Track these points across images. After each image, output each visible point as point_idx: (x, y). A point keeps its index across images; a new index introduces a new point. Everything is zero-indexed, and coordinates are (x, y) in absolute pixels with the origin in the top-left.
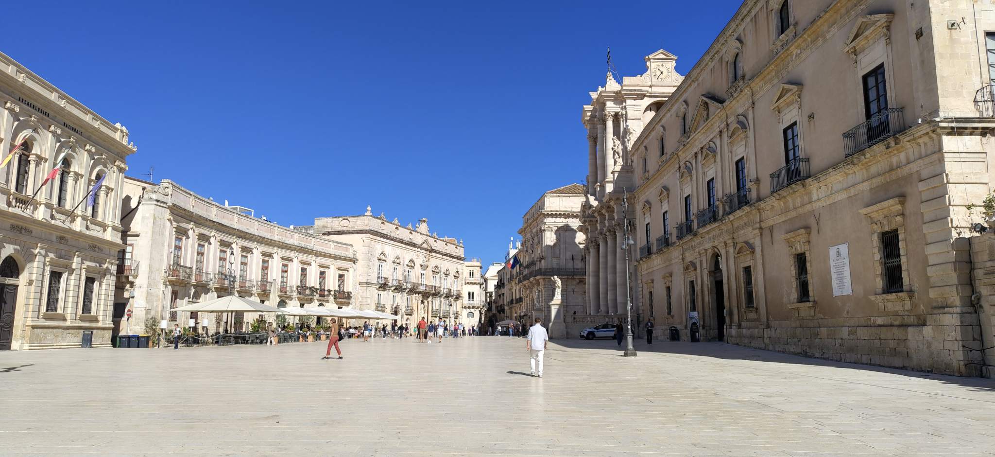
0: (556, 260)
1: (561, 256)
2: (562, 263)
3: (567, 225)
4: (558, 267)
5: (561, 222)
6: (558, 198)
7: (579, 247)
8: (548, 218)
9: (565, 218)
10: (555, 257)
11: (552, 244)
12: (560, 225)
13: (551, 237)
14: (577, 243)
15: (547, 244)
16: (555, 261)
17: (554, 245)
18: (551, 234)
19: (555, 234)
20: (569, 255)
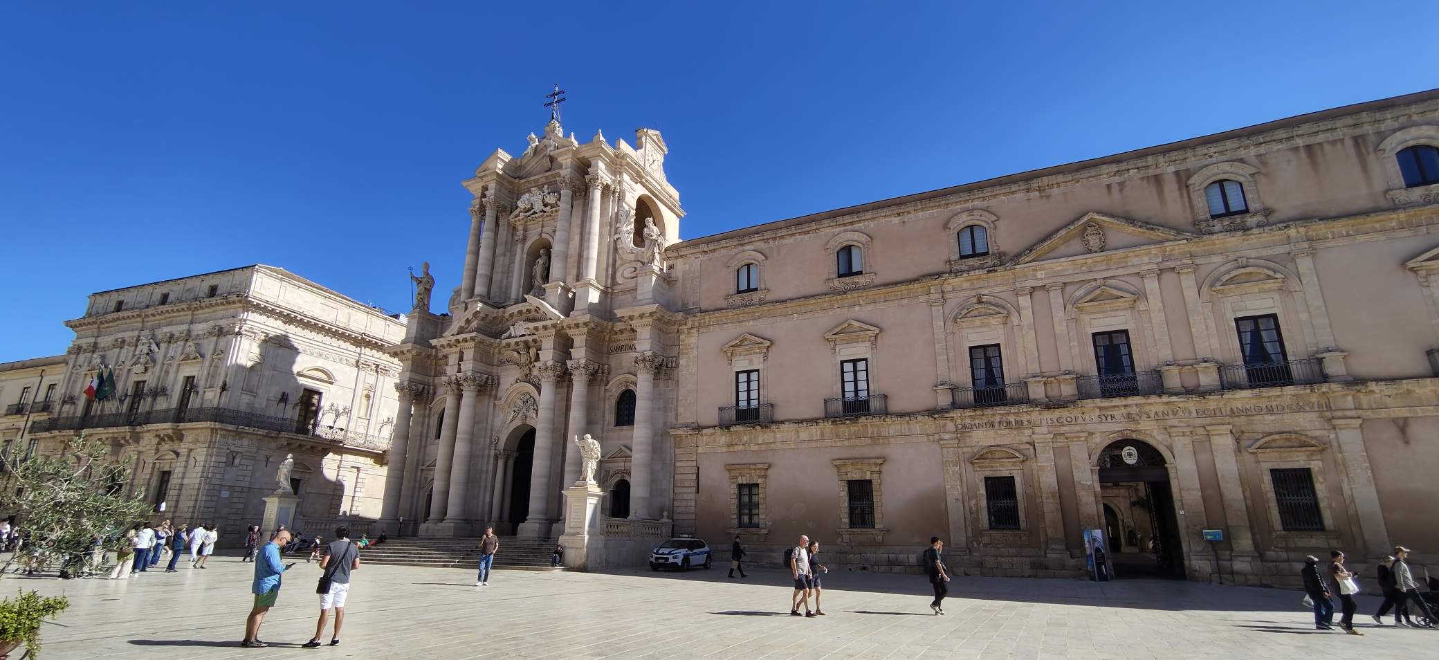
0: (248, 397)
1: (260, 391)
2: (260, 403)
3: (286, 336)
4: (249, 411)
5: (276, 327)
6: (278, 283)
7: (296, 380)
8: (253, 312)
9: (285, 323)
10: (250, 391)
11: (249, 364)
12: (273, 333)
13: (250, 352)
14: (295, 372)
15: (239, 362)
16: (246, 399)
17: (252, 367)
18: (251, 344)
19: (260, 346)
20: (275, 391)
